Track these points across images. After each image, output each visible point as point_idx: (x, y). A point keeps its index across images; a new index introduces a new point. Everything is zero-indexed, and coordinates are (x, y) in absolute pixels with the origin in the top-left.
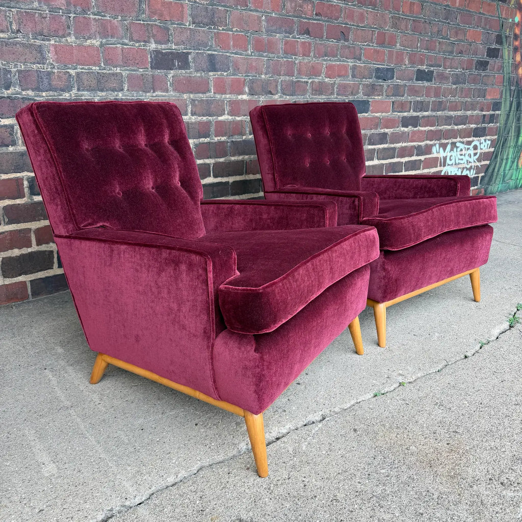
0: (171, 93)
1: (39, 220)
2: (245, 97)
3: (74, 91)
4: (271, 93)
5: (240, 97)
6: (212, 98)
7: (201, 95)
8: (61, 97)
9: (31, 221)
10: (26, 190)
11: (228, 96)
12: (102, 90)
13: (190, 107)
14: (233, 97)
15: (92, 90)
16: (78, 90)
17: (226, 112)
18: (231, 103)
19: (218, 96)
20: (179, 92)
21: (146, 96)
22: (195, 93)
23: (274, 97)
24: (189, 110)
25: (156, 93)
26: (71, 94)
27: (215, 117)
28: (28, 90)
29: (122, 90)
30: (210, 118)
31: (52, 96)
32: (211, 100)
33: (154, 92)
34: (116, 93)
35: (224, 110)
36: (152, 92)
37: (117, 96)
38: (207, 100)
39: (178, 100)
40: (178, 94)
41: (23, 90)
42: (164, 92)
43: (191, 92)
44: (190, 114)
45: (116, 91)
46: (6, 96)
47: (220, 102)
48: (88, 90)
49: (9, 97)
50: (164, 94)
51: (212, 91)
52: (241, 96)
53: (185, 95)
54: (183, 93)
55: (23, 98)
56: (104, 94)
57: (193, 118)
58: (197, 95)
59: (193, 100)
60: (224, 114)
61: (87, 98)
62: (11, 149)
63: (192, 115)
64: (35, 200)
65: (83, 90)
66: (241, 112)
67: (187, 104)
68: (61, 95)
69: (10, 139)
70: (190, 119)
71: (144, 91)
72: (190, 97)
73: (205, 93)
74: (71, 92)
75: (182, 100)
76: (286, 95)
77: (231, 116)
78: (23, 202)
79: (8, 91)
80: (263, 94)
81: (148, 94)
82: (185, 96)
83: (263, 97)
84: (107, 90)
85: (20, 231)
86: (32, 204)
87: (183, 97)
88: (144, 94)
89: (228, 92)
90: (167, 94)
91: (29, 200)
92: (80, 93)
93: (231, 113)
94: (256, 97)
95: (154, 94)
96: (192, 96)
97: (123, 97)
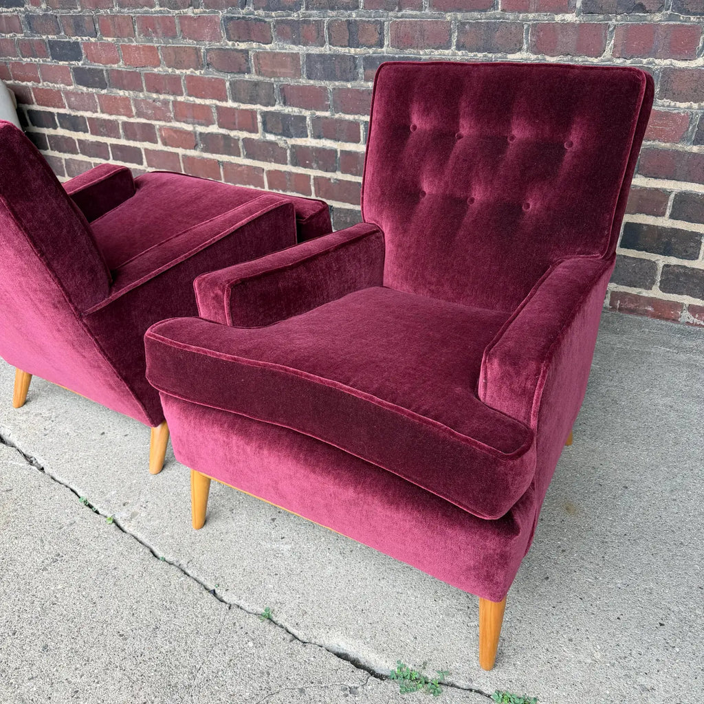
0: (427, 11)
1: (270, 162)
2: (570, 17)
3: (303, 10)
4: (641, 8)
5: (558, 18)
6: (499, 19)
7: (476, 14)
8: (289, 18)
9: (263, 161)
10: (260, 125)
11: (531, 16)
12: (332, 9)
13: (456, 34)
14: (544, 18)
15: (322, 8)
16: (307, 8)
17: (525, 47)
18: (537, 28)
19: (510, 16)
20: (439, 9)
21: (387, 17)
22: (467, 11)
23: (649, 17)
24: (454, 41)
25: (404, 12)
26: (298, 14)
27: (500, 55)
28: (259, 9)
29: (357, 7)
30: (490, 55)
31: (281, 16)
32: (495, 23)
33: (400, 10)
34: (349, 12)
35: (521, 43)
36: (397, 9)
37: (349, 16)
38: (487, 23)
39: (437, 22)
40: (436, 13)
41: (255, 9)
42: (415, 10)
43: (460, 10)
44: (453, 47)
45: (350, 9)
46: (241, 16)
47: (513, 27)
48: (317, 9)
49: (244, 18)
50: (414, 13)
51: (500, 7)
52: (560, 16)
53: (449, 14)
54: (446, 11)
55: (255, 19)
56: (334, 13)
57: (460, 53)
58: (469, 15)
59: (462, 23)
60: (520, 50)
61: (315, 19)
62: (247, 77)
63: (458, 48)
64: (267, 138)
65: (312, 9)
66: (559, 48)
67: (451, 30)
68: (289, 15)
69: (246, 66)
70: (454, 54)
71: (385, 9)
72: (456, 19)
73: (485, 11)
74: (299, 12)
75: (442, 22)
76: (688, 13)
77: (535, 53)
78: (257, 138)
79: (243, 11)
80: (620, 11)
81: (391, 14)
82: (448, 16)
83: (619, 17)
84: (339, 9)
85: (255, 168)
86: (264, 142)
87: (445, 18)
88: (385, 14)
89: (533, 7)
90: (418, 13)
91: (262, 137)
92: (309, 12)
93: (535, 49)
94: (601, 17)
95: (400, 14)
96: (459, 16)
97: (357, 19)
